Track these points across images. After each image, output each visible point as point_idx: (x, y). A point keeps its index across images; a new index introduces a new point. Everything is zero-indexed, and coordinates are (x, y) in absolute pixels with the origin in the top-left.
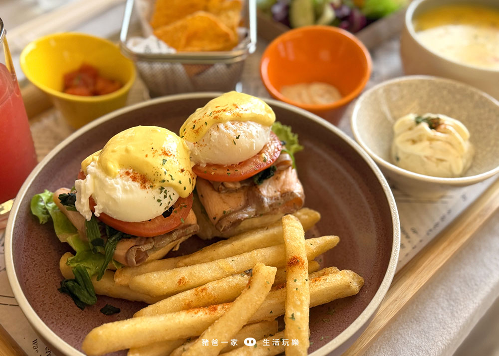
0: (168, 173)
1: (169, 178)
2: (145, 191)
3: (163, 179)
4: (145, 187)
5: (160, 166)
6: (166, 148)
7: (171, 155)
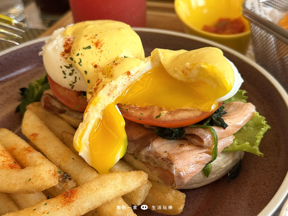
0: (80, 56)
1: (78, 61)
2: (61, 58)
3: (73, 57)
4: (63, 55)
5: (81, 47)
6: (103, 42)
7: (99, 48)
